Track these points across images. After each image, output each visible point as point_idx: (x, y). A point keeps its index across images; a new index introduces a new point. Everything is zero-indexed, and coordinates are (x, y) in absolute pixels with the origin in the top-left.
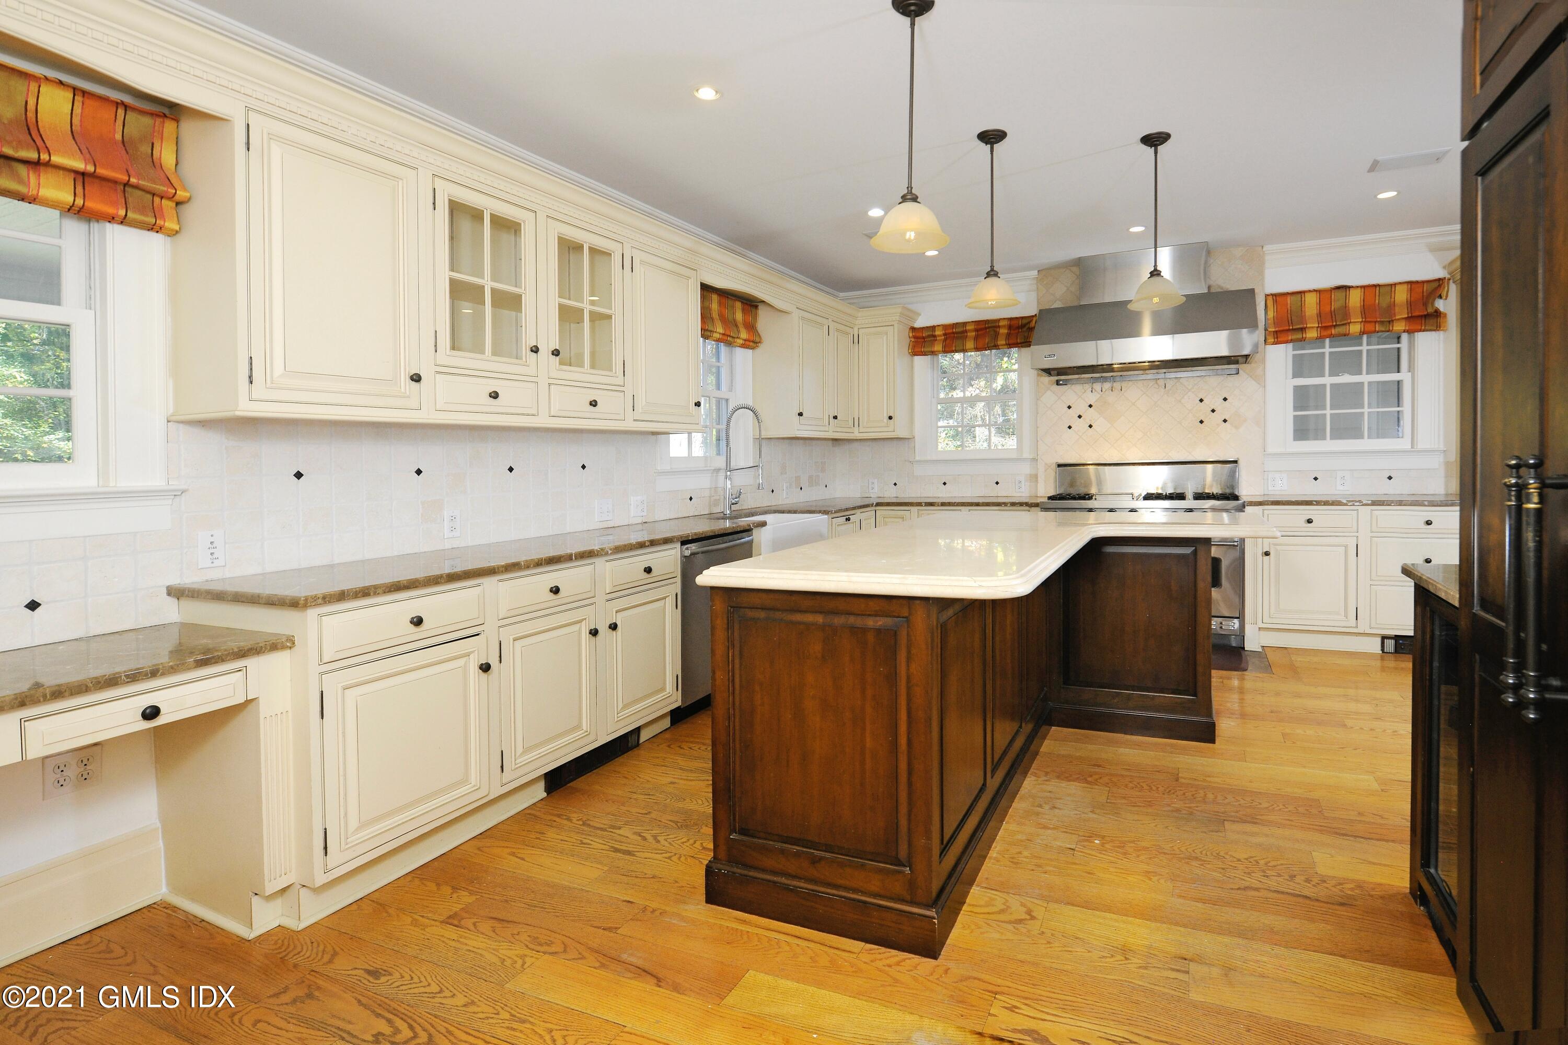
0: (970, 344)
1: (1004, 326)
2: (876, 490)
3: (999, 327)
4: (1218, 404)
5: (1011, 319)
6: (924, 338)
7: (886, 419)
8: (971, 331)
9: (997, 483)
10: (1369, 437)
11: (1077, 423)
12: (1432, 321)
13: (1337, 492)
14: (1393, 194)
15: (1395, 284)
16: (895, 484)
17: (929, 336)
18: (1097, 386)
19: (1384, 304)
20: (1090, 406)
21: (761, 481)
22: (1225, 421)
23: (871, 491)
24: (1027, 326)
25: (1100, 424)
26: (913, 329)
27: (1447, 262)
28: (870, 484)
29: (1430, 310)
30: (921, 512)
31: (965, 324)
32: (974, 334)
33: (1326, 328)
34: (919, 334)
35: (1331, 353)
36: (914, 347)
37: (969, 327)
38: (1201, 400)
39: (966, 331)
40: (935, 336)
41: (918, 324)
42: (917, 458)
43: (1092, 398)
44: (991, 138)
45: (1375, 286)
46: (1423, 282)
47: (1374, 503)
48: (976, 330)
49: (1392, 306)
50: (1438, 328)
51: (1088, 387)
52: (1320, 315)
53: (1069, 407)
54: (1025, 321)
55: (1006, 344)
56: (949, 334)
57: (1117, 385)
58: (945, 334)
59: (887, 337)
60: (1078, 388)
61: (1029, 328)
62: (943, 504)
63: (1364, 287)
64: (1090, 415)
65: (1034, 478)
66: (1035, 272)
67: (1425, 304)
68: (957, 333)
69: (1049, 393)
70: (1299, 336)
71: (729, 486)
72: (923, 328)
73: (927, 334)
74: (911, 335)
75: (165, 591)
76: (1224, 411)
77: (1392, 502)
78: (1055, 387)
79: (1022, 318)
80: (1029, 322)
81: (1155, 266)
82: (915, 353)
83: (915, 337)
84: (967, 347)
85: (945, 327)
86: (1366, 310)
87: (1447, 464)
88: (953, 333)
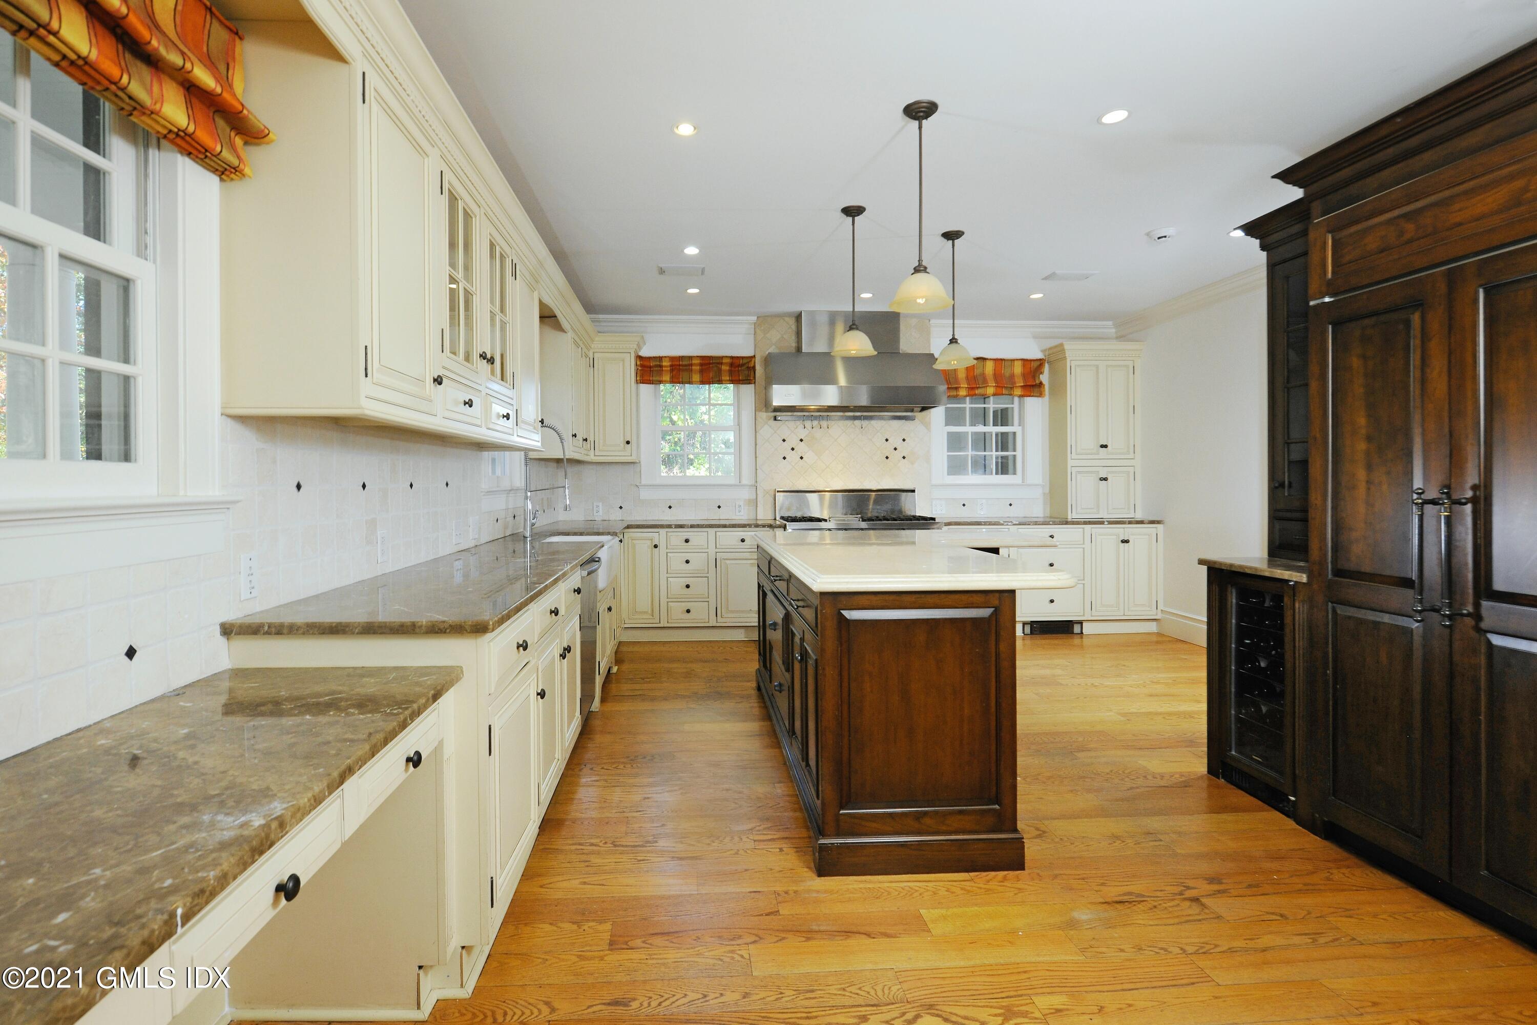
0: (696, 377)
1: (726, 364)
2: (601, 513)
3: (722, 364)
4: (898, 443)
5: (732, 358)
6: (650, 367)
7: (623, 444)
8: (695, 365)
9: (719, 507)
10: (997, 473)
11: (791, 456)
12: (1036, 390)
13: (978, 516)
14: (1041, 295)
15: (1014, 360)
16: (621, 508)
17: (656, 366)
18: (808, 424)
19: (1007, 374)
20: (801, 440)
21: (568, 503)
22: (904, 458)
23: (595, 514)
24: (747, 365)
25: (809, 456)
26: (639, 358)
27: (1044, 348)
28: (595, 507)
29: (1037, 382)
30: (669, 534)
31: (691, 358)
32: (698, 368)
33: (972, 388)
34: (647, 363)
35: (971, 409)
36: (642, 376)
37: (695, 361)
38: (887, 440)
39: (691, 365)
40: (661, 366)
41: (645, 353)
42: (643, 482)
43: (803, 434)
44: (852, 212)
45: (1002, 360)
46: (1031, 360)
47: (1020, 524)
48: (701, 365)
49: (1012, 376)
50: (1041, 395)
51: (799, 424)
52: (967, 378)
53: (784, 440)
54: (745, 361)
55: (730, 380)
56: (675, 365)
57: (824, 423)
58: (671, 366)
59: (623, 364)
60: (791, 424)
61: (748, 367)
62: (692, 526)
63: (996, 360)
64: (801, 448)
65: (755, 503)
66: (755, 318)
67: (1034, 377)
68: (683, 365)
69: (766, 427)
70: (955, 393)
71: (530, 507)
72: (650, 358)
73: (654, 363)
74: (638, 363)
75: (218, 630)
76: (903, 449)
77: (1031, 522)
78: (772, 422)
79: (743, 358)
80: (748, 362)
81: (953, 335)
82: (643, 382)
83: (642, 366)
84: (694, 380)
85: (672, 359)
86: (997, 376)
87: (1044, 494)
88: (680, 365)
